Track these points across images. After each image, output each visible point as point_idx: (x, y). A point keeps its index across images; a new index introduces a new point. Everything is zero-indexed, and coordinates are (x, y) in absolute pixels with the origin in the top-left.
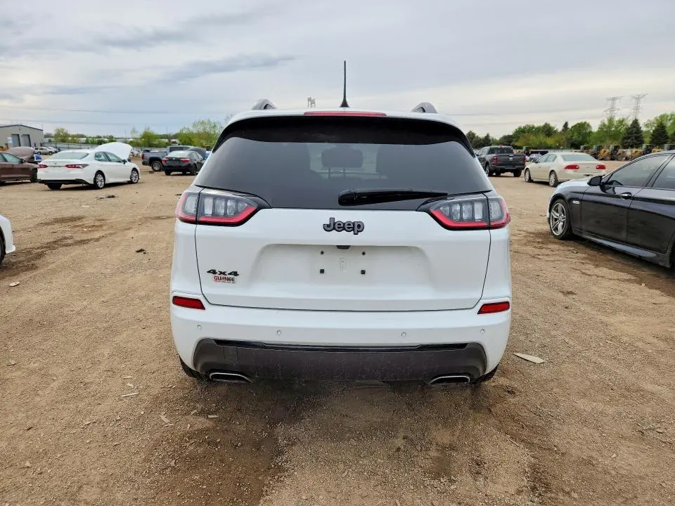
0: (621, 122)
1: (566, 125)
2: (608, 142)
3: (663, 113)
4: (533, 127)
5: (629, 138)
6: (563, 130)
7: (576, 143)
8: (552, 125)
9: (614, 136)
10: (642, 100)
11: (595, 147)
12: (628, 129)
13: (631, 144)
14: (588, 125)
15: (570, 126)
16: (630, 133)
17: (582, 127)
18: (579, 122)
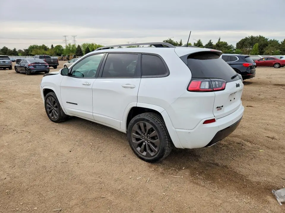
0: (74, 46)
1: (52, 46)
2: (71, 54)
3: (84, 43)
4: (37, 46)
5: (78, 52)
6: (52, 48)
7: (59, 54)
8: (46, 45)
9: (72, 51)
10: (76, 37)
11: (67, 55)
12: (77, 49)
13: (79, 54)
14: (61, 47)
15: (54, 46)
16: (78, 50)
17: (59, 47)
18: (58, 45)
